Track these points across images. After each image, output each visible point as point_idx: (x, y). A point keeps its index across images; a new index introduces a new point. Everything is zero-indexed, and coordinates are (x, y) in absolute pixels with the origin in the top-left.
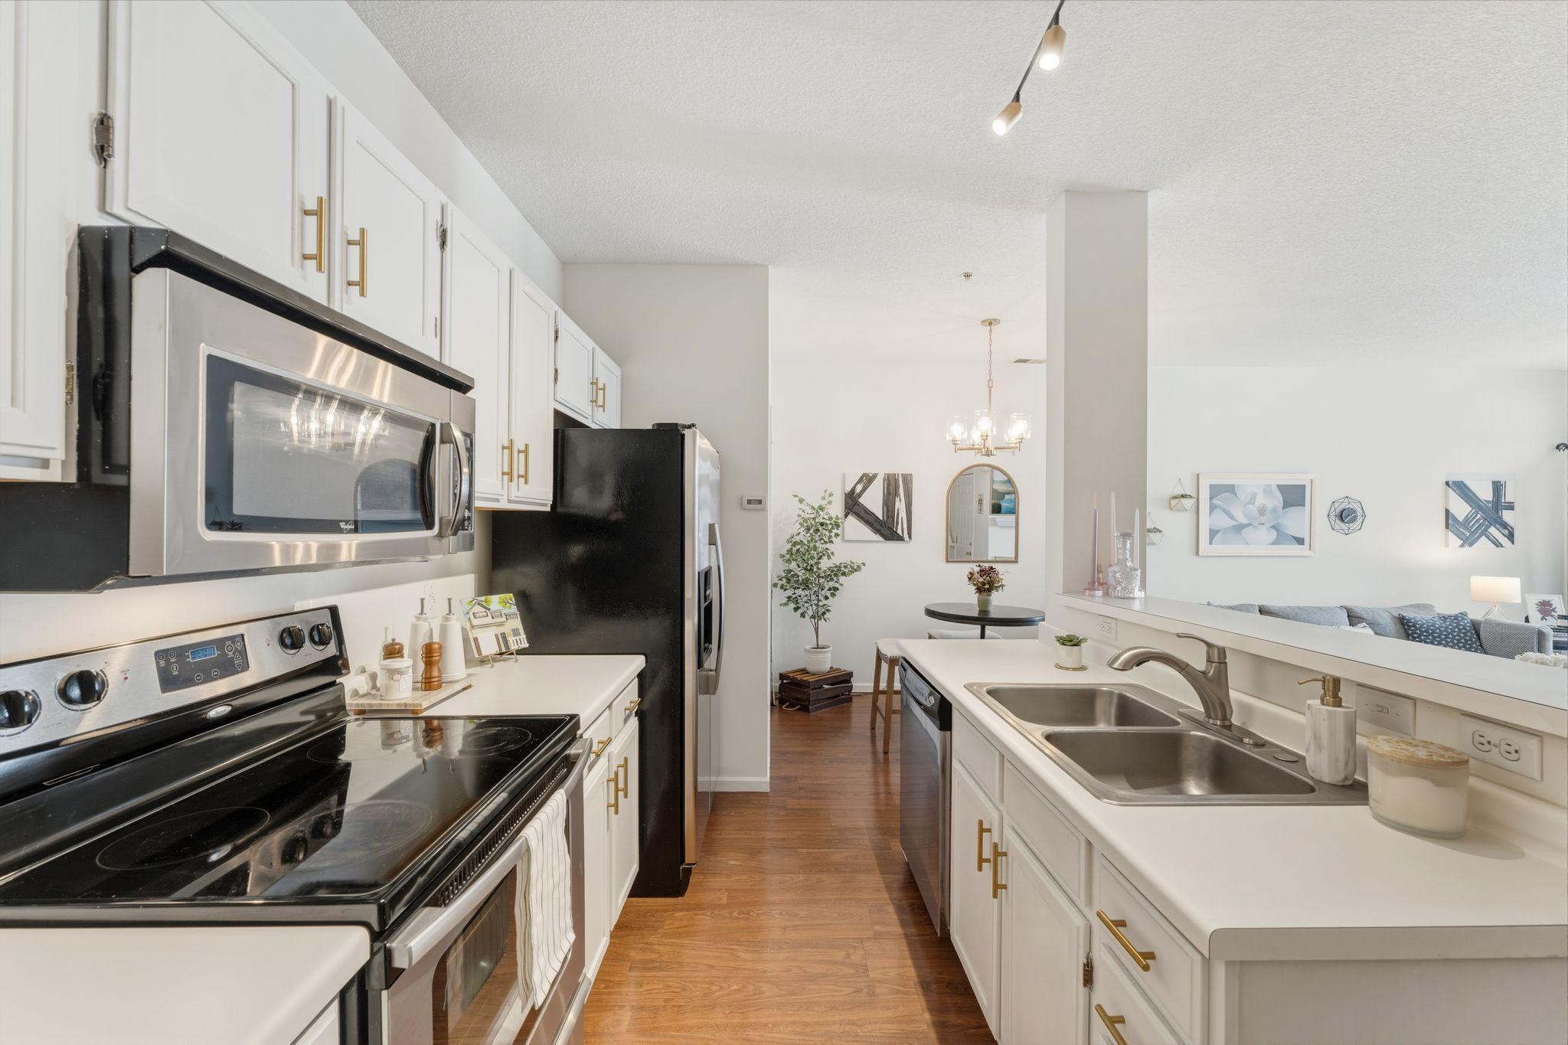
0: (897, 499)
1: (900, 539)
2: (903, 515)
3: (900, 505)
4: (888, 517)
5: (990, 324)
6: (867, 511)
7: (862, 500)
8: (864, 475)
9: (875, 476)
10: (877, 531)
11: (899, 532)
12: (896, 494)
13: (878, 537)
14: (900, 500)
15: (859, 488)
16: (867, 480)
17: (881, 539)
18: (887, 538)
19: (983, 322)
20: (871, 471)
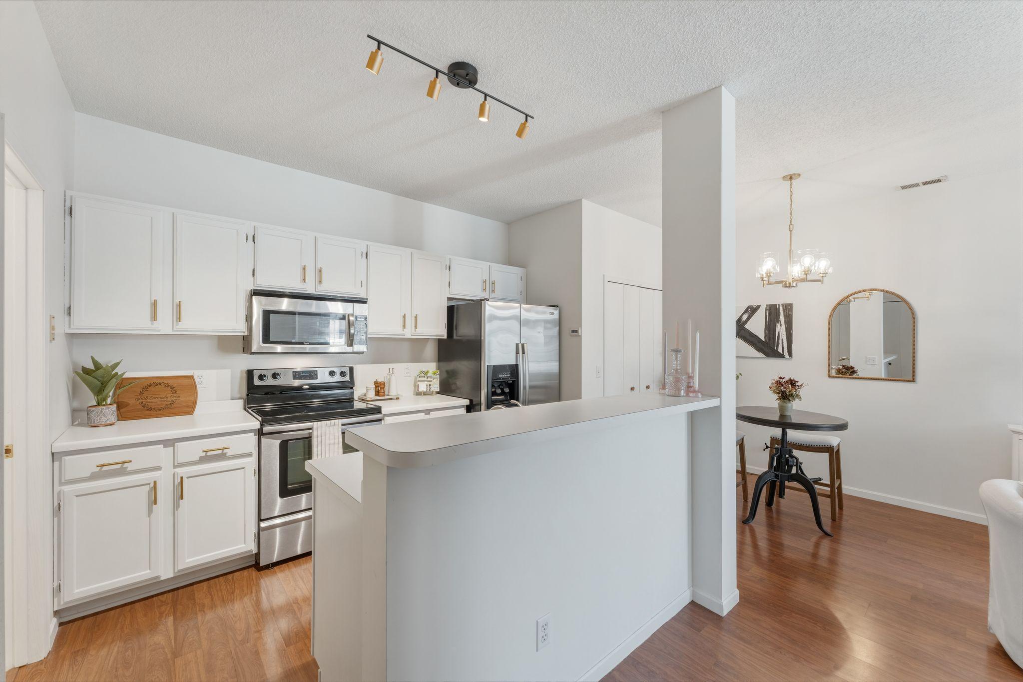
0: (778, 325)
1: (781, 356)
2: (783, 336)
3: (781, 329)
4: (769, 339)
5: (791, 178)
6: (752, 335)
7: (747, 326)
8: (749, 307)
9: (758, 307)
10: (759, 349)
11: (780, 350)
12: (777, 320)
13: (761, 355)
14: (781, 325)
15: (745, 317)
16: (752, 311)
17: (764, 356)
18: (768, 355)
19: (784, 178)
20: (754, 304)
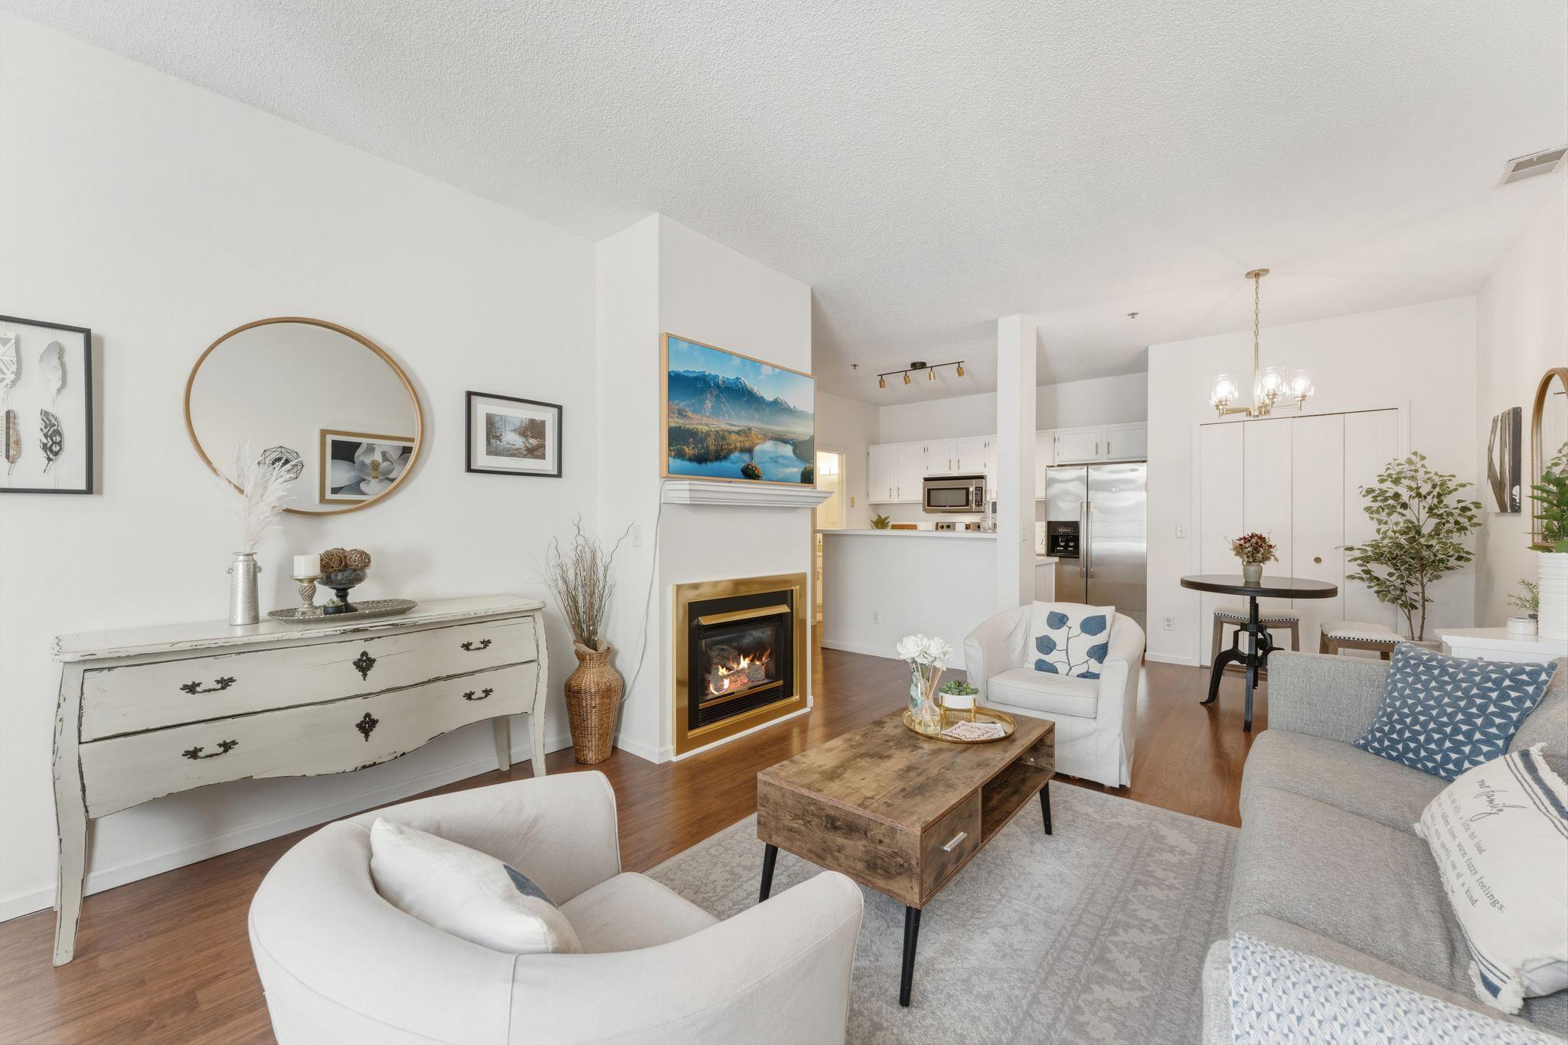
5: (1257, 275)
19: (1248, 275)
